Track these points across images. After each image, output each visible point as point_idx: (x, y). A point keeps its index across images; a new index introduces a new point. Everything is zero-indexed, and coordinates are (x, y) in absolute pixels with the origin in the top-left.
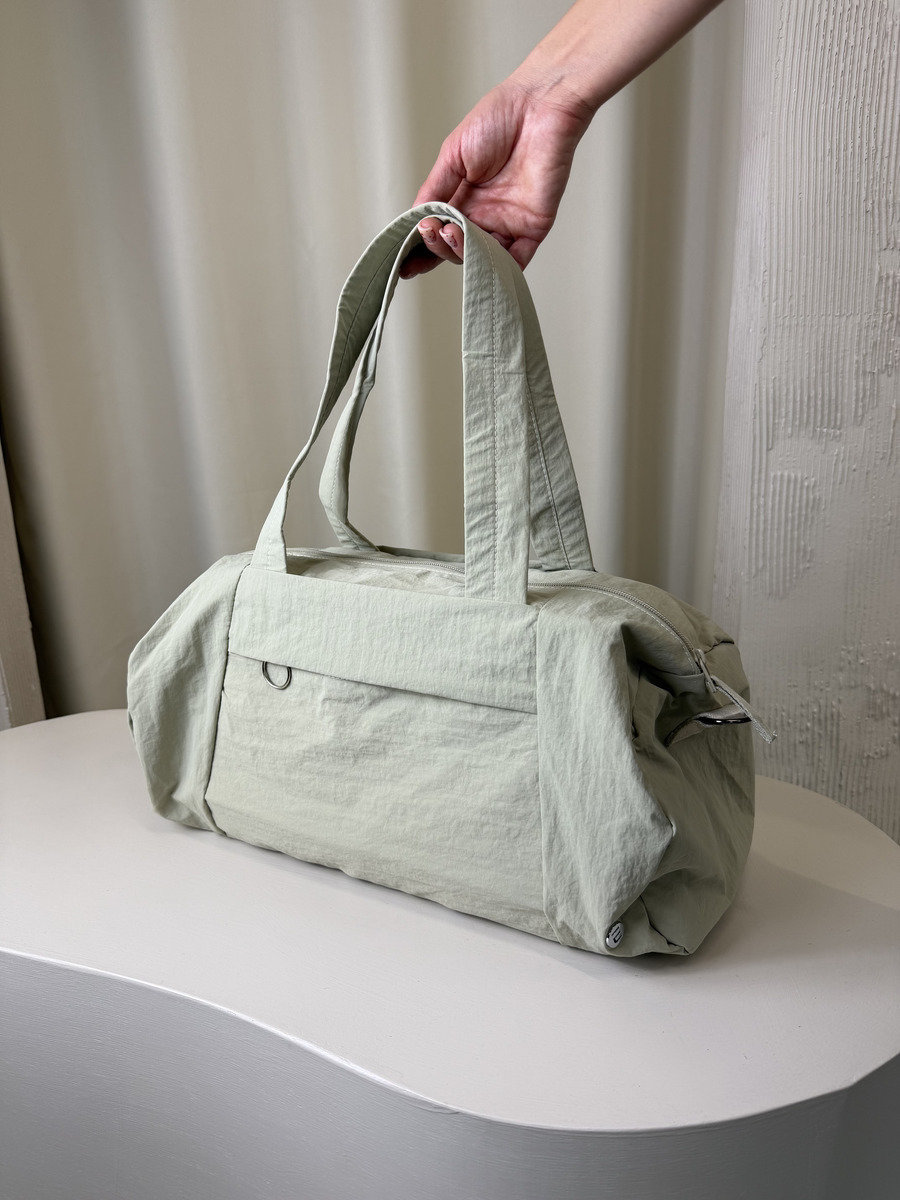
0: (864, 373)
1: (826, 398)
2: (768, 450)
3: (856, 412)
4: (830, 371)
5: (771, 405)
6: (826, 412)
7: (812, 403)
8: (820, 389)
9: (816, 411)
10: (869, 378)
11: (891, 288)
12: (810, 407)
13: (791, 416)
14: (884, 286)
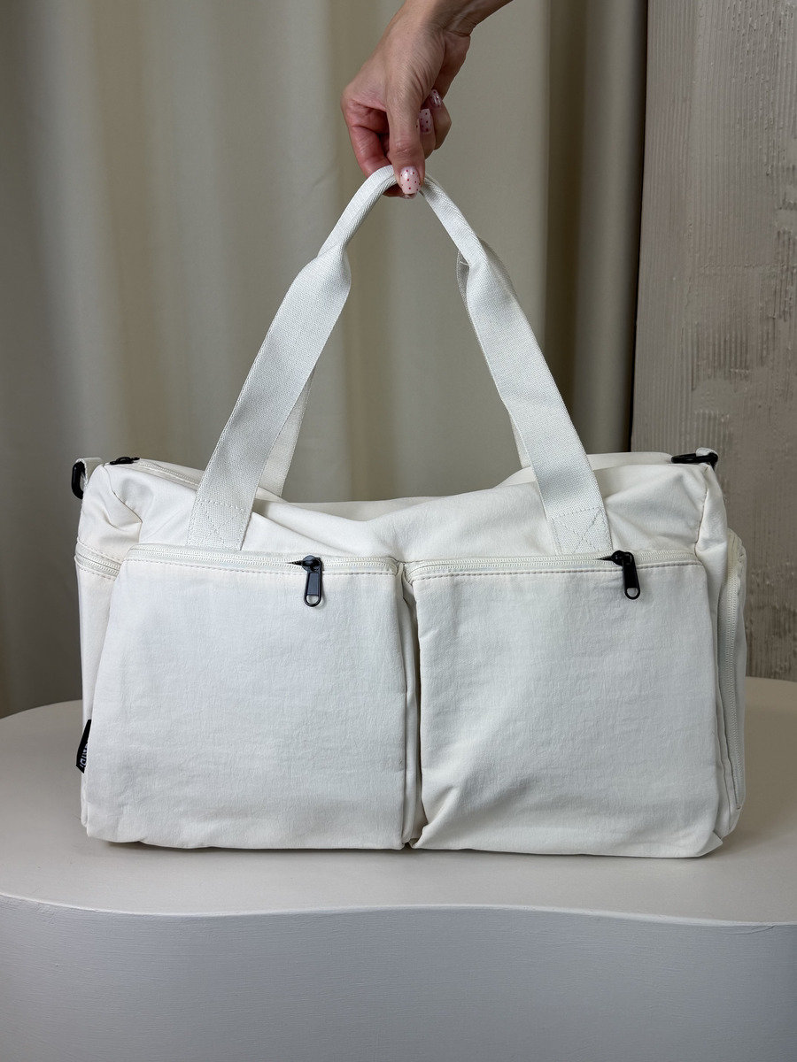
0: (767, 318)
1: (739, 341)
2: (693, 389)
3: (761, 354)
4: (741, 317)
5: (695, 349)
6: (739, 354)
7: (728, 346)
8: (733, 333)
9: (731, 353)
10: (771, 323)
11: (786, 243)
12: (725, 350)
13: (711, 358)
14: (781, 241)
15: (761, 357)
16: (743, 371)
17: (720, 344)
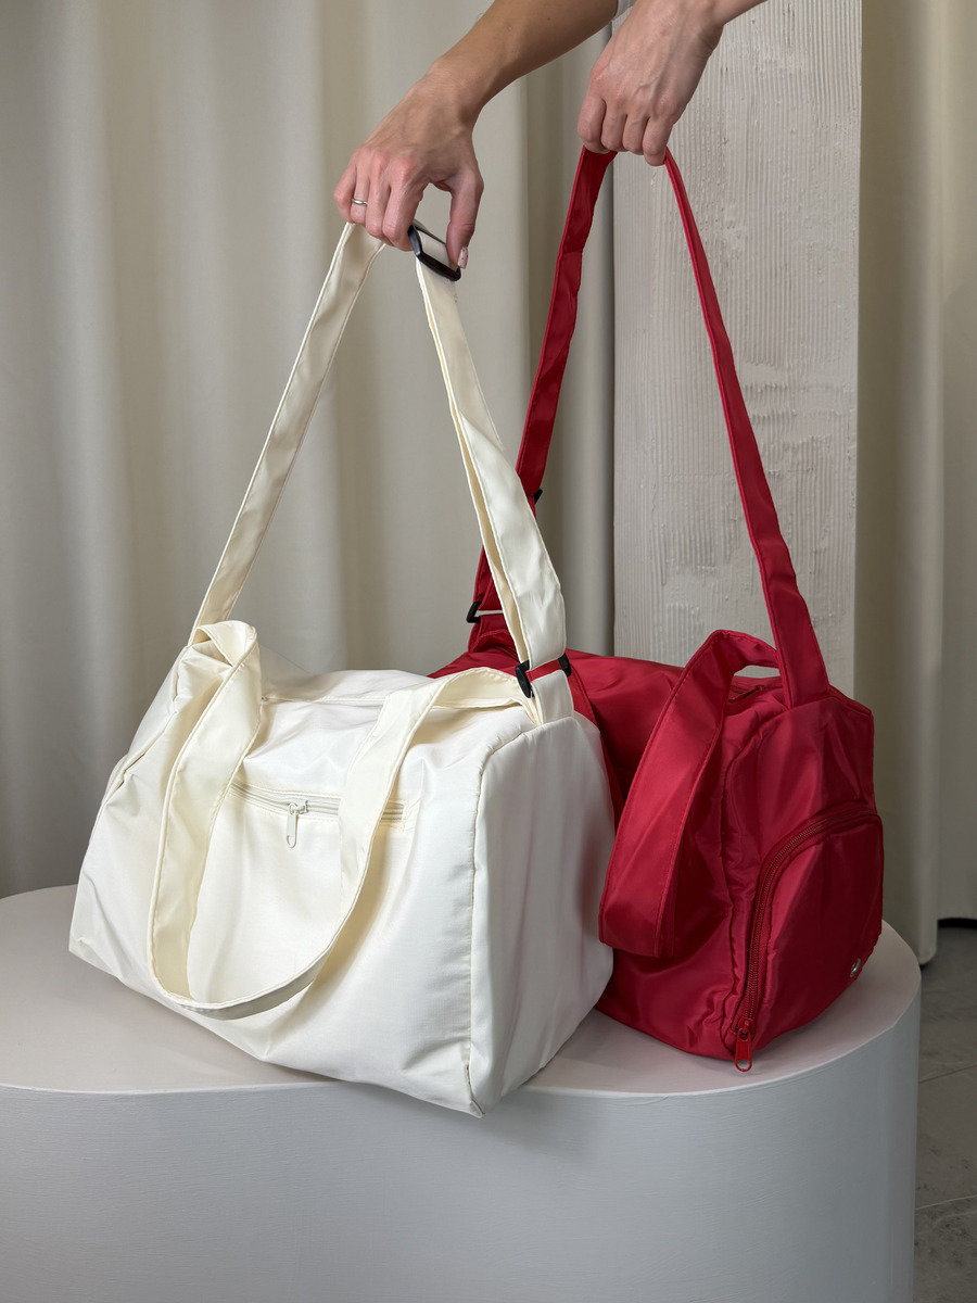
0: (729, 520)
1: (703, 541)
2: (663, 585)
3: (725, 552)
4: (704, 519)
5: (663, 547)
6: (704, 552)
7: (693, 546)
8: (698, 534)
9: (696, 551)
13: (678, 556)
16: (709, 568)
17: (685, 544)
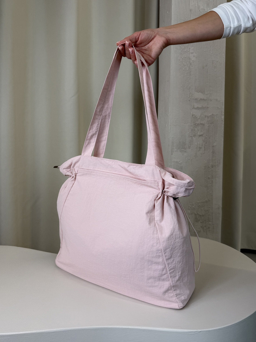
1: (183, 142)
2: (172, 154)
4: (183, 136)
5: (172, 144)
6: (183, 145)
9: (181, 145)
10: (191, 138)
11: (194, 117)
12: (180, 144)
13: (176, 146)
14: (193, 117)
15: (189, 146)
16: (184, 150)
17: (178, 143)
